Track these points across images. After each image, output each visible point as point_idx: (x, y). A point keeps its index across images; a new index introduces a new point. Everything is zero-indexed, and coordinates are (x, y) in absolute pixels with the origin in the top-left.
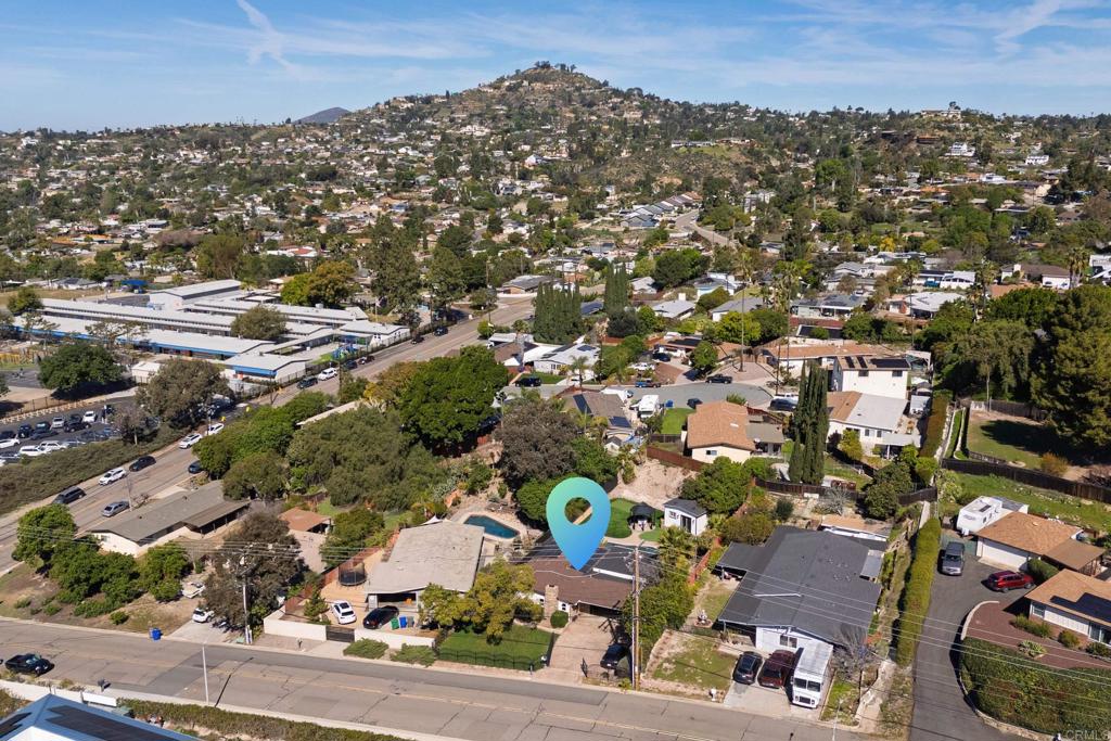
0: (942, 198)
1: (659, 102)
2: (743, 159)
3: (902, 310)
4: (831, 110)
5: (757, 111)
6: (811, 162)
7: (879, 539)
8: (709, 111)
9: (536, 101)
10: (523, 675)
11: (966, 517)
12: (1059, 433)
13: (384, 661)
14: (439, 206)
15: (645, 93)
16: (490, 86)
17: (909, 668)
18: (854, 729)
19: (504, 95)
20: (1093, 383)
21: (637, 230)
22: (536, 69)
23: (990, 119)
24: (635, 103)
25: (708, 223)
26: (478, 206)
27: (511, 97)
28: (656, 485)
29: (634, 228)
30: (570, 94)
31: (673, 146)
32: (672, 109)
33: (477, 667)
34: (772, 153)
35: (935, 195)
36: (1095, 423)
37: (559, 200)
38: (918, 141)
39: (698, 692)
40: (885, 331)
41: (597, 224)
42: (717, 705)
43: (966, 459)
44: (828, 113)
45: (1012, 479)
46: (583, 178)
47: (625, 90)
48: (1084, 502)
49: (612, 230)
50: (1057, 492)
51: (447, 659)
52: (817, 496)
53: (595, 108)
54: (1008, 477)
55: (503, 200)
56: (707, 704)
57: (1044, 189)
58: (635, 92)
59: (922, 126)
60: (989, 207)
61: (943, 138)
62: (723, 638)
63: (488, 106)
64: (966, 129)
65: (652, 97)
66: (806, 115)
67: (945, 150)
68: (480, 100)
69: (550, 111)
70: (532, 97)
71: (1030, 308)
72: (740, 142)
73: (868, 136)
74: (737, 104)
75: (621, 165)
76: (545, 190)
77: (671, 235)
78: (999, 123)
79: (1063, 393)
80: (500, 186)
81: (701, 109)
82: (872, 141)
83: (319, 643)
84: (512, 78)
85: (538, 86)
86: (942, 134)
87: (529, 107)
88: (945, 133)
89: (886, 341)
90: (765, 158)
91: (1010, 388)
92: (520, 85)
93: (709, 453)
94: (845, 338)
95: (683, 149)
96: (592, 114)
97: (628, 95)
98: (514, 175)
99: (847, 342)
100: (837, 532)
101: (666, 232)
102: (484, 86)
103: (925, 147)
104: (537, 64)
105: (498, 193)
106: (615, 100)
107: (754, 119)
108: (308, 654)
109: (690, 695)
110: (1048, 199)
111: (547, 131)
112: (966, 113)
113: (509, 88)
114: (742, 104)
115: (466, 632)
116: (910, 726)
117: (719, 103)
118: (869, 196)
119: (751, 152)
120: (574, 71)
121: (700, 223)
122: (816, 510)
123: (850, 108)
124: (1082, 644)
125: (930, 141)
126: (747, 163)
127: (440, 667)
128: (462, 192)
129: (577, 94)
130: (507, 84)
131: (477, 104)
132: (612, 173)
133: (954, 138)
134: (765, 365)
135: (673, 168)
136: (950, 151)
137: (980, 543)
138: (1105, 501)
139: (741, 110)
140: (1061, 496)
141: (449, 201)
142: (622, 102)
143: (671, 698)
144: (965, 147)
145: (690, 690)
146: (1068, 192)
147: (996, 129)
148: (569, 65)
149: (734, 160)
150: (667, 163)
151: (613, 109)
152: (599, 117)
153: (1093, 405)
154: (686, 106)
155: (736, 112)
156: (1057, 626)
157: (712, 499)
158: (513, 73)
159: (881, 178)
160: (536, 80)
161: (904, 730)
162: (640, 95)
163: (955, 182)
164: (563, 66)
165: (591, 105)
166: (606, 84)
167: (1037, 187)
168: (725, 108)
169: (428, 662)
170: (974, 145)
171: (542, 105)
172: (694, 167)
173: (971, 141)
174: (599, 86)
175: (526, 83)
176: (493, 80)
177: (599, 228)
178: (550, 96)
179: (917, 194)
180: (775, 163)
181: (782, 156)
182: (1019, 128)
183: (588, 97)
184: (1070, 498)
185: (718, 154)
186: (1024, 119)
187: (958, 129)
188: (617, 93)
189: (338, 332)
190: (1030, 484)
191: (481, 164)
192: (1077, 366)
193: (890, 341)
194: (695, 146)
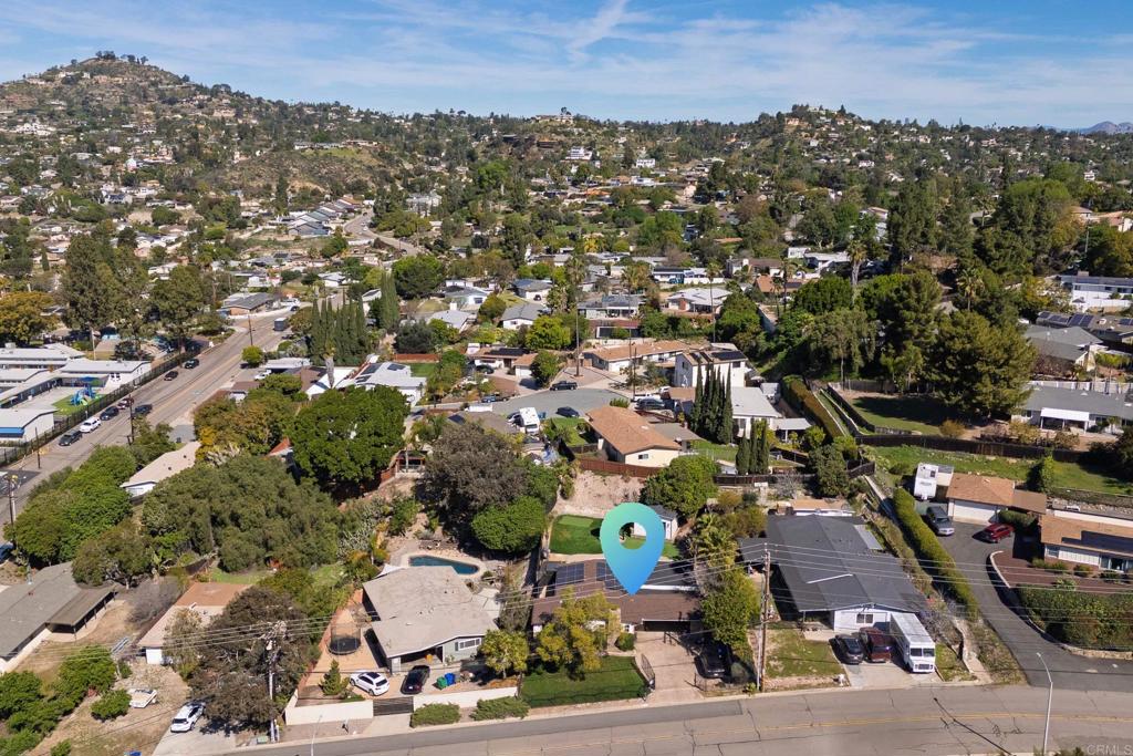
0: (608, 200)
1: (251, 100)
2: (375, 162)
3: (682, 307)
4: (434, 113)
5: (360, 112)
6: (444, 166)
7: (846, 515)
8: (309, 112)
9: (103, 96)
10: (635, 703)
11: (922, 483)
12: (947, 402)
13: (466, 723)
14: (31, 219)
15: (233, 91)
16: (41, 77)
17: (981, 621)
18: (976, 682)
19: (60, 89)
20: (980, 355)
21: (310, 239)
22: (98, 59)
23: (597, 124)
24: (225, 101)
25: (385, 230)
26: (83, 217)
27: (70, 91)
28: (599, 496)
29: (304, 237)
30: (145, 90)
31: (297, 148)
32: (267, 108)
33: (579, 706)
34: (402, 155)
35: (599, 197)
36: (984, 390)
37: (182, 208)
38: (538, 145)
39: (821, 681)
40: (680, 327)
41: (259, 233)
42: (847, 689)
43: (872, 434)
44: (432, 116)
45: (922, 446)
46: (201, 183)
47: (210, 86)
48: (988, 457)
49: (279, 239)
50: (963, 453)
51: (541, 705)
52: (766, 484)
53: (178, 105)
54: (918, 445)
55: (112, 210)
56: (837, 689)
57: (691, 190)
58: (223, 89)
59: (540, 131)
60: (653, 207)
61: (560, 142)
62: (802, 628)
63: (41, 102)
64: (580, 134)
65: (243, 95)
66: (410, 117)
67: (565, 154)
68: (29, 94)
69: (123, 108)
70: (96, 92)
71: (831, 297)
72: (367, 145)
73: (490, 139)
74: (337, 104)
75: (242, 169)
76: (162, 198)
77: (350, 243)
78: (605, 129)
79: (950, 366)
80: (104, 194)
81: (299, 108)
82: (494, 144)
83: (370, 721)
84: (67, 69)
85: (103, 79)
86: (559, 138)
87: (95, 103)
88: (562, 138)
89: (682, 336)
90: (397, 162)
91: (860, 368)
92: (79, 77)
93: (641, 457)
94: (644, 337)
95: (309, 152)
96: (176, 111)
97: (215, 92)
98: (116, 181)
99: (646, 340)
100: (824, 515)
101: (344, 240)
102: (32, 78)
103: (547, 151)
104: (99, 54)
105: (102, 202)
106: (201, 97)
107: (358, 121)
108: (364, 735)
109: (815, 687)
110: (696, 199)
111: (130, 130)
112: (577, 119)
113: (66, 81)
114: (343, 104)
115: (539, 674)
116: (1021, 669)
117: (317, 103)
118: (536, 198)
119: (382, 155)
120: (146, 64)
121: (375, 229)
122: (770, 497)
123: (452, 111)
124: (1095, 573)
125: (550, 145)
126: (380, 166)
127: (536, 715)
128: (59, 202)
129: (153, 89)
130: (62, 75)
131: (26, 98)
132: (232, 178)
133: (571, 142)
134: (592, 368)
135: (302, 171)
136: (569, 155)
137: (951, 504)
138: (1005, 455)
139: (343, 111)
140: (968, 455)
141: (43, 213)
142: (209, 100)
143: (801, 692)
144: (582, 151)
145: (813, 681)
146: (714, 192)
147: (604, 133)
148: (138, 57)
149: (366, 163)
150: (295, 167)
151: (200, 107)
152: (184, 115)
153: (981, 375)
154: (281, 105)
155: (337, 112)
156: (1071, 563)
157: (683, 501)
158: (67, 64)
159: (540, 181)
160: (100, 72)
161: (1018, 674)
162: (229, 92)
163: (608, 185)
164: (131, 58)
165: (172, 102)
166: (186, 79)
167: (684, 188)
168: (325, 108)
169: (522, 713)
170: (590, 149)
171: (112, 101)
172: (325, 170)
173: (586, 146)
174: (179, 81)
175: (86, 75)
176: (43, 70)
177: (264, 238)
178: (121, 92)
179: (584, 196)
180: (408, 166)
181: (413, 160)
182: (623, 134)
183: (167, 93)
184: (976, 456)
185: (349, 157)
186: (627, 124)
187: (573, 134)
188: (201, 89)
189: (57, 374)
190: (938, 449)
191: (68, 170)
192: (963, 343)
193: (685, 336)
194: (322, 148)
